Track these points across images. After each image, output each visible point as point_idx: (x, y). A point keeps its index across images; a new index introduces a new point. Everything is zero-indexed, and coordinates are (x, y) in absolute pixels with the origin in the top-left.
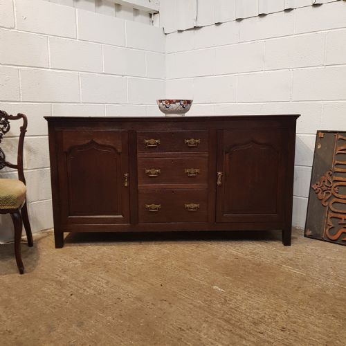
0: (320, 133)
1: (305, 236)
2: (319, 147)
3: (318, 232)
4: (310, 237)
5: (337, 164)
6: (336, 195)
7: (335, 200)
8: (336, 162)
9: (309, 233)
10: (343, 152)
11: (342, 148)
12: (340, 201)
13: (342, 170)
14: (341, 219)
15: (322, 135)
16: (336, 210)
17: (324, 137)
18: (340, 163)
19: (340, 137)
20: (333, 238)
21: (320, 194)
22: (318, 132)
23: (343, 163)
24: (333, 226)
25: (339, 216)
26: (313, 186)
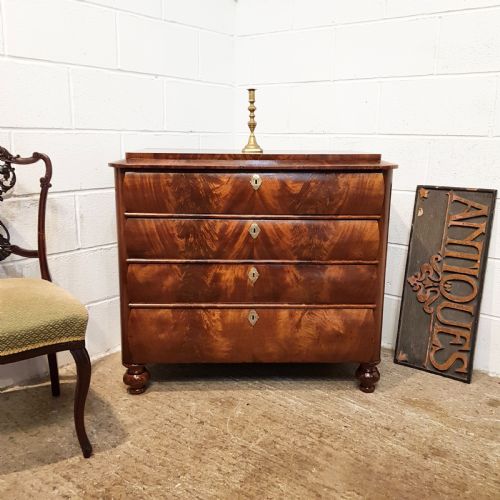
0: (422, 190)
1: (396, 361)
2: (420, 213)
3: (417, 356)
4: (404, 363)
5: (450, 244)
6: (447, 295)
7: (445, 303)
8: (449, 240)
9: (402, 357)
10: (461, 223)
11: (458, 217)
12: (453, 305)
13: (458, 254)
14: (455, 336)
15: (426, 193)
16: (447, 322)
17: (429, 197)
18: (455, 242)
19: (455, 197)
20: (442, 367)
21: (420, 293)
22: (419, 188)
23: (460, 242)
24: (441, 346)
25: (452, 330)
26: (409, 279)
